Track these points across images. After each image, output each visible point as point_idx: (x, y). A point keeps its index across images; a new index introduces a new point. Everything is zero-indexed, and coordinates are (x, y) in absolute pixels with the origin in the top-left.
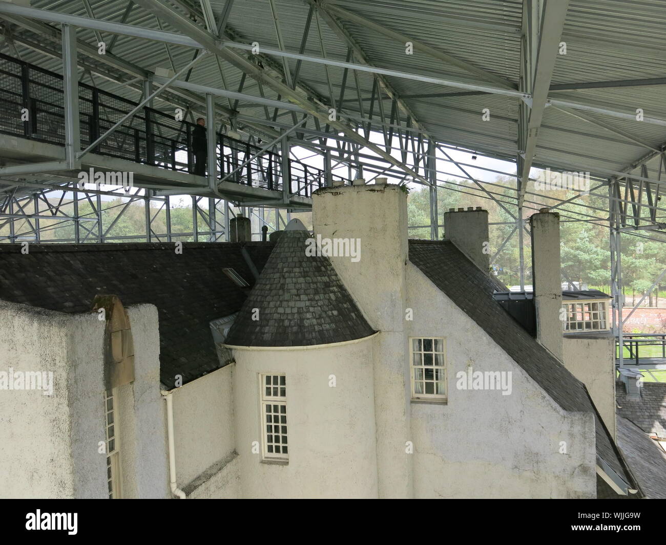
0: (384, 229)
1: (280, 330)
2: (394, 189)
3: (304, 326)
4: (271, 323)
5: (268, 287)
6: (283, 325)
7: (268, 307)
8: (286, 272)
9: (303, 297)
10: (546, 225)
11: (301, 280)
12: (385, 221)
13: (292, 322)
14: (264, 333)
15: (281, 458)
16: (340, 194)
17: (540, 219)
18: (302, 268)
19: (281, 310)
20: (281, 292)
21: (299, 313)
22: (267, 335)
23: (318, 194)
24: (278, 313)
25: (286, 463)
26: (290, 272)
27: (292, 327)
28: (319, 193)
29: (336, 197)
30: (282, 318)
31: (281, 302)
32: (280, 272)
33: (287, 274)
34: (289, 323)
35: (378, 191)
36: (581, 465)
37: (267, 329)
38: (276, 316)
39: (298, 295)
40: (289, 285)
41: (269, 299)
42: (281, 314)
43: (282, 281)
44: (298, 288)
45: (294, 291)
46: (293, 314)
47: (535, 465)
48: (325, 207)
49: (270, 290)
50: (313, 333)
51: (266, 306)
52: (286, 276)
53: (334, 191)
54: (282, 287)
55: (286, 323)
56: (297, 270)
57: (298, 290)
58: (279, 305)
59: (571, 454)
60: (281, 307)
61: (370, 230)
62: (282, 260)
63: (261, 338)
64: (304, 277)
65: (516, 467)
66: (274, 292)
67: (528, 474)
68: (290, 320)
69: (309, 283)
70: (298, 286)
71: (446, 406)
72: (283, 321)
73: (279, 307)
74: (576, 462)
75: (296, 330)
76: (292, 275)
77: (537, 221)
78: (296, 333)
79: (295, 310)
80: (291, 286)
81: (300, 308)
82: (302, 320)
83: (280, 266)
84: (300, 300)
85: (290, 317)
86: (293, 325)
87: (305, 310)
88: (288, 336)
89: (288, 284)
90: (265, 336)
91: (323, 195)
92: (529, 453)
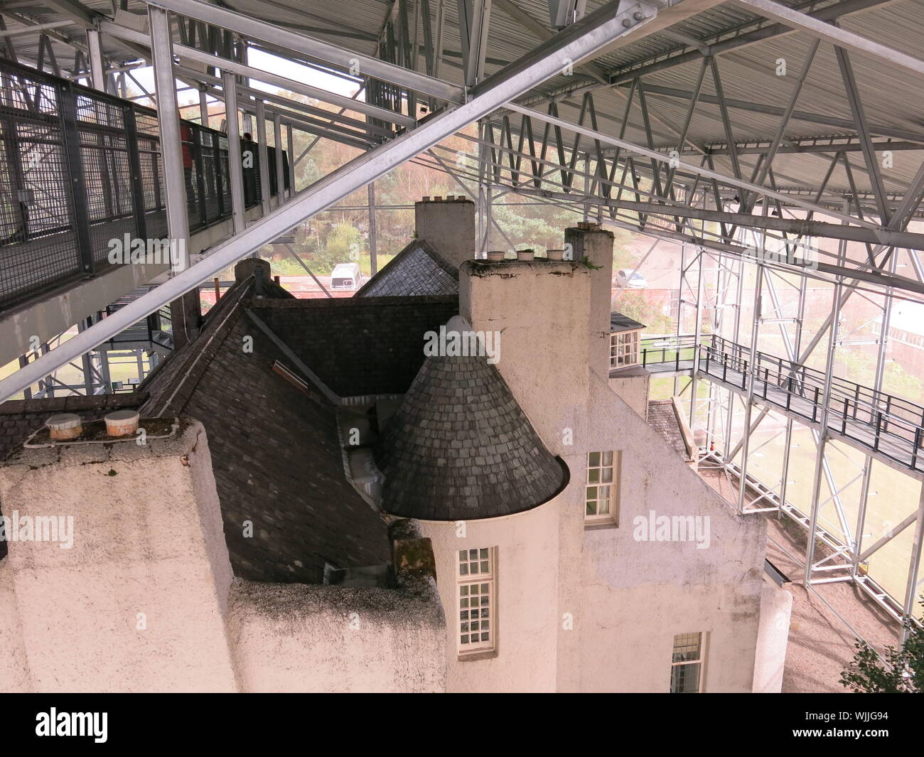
0: (570, 326)
1: (488, 491)
2: (586, 273)
3: (515, 480)
4: (471, 480)
5: (448, 426)
6: (489, 483)
7: (459, 458)
8: (472, 402)
9: (503, 438)
10: (598, 248)
11: (493, 412)
12: (571, 316)
13: (499, 477)
14: (465, 498)
15: (481, 649)
16: (512, 276)
17: (592, 240)
18: (490, 394)
19: (480, 461)
20: (472, 433)
21: (504, 462)
22: (471, 499)
23: (481, 277)
24: (478, 466)
25: (494, 654)
26: (477, 403)
27: (501, 483)
28: (482, 275)
29: (506, 280)
30: (485, 472)
31: (477, 448)
32: (461, 402)
33: (473, 405)
34: (495, 479)
35: (564, 274)
36: (750, 570)
37: (467, 491)
38: (476, 470)
39: (496, 436)
40: (480, 422)
41: (455, 444)
42: (481, 466)
43: (469, 417)
44: (493, 425)
45: (490, 431)
46: (497, 464)
47: (707, 576)
48: (490, 295)
49: (453, 430)
50: (527, 487)
51: (454, 456)
52: (473, 409)
53: (503, 272)
54: (472, 425)
55: (493, 479)
56: (484, 398)
57: (494, 428)
58: (476, 454)
59: (743, 561)
60: (479, 456)
61: (552, 327)
62: (459, 384)
63: (463, 505)
64: (496, 407)
65: (687, 583)
66: (461, 434)
67: (698, 588)
68: (496, 474)
69: (503, 415)
70: (492, 422)
71: (617, 529)
72: (487, 476)
73: (477, 456)
74: (746, 568)
75: (508, 487)
76: (481, 406)
77: (589, 242)
78: (509, 491)
79: (498, 459)
80: (484, 424)
81: (503, 454)
82: (510, 471)
83: (459, 392)
84: (501, 443)
85: (494, 470)
86: (502, 480)
87: (510, 456)
88: (500, 497)
89: (478, 421)
90: (468, 500)
91: (488, 278)
92: (701, 566)
